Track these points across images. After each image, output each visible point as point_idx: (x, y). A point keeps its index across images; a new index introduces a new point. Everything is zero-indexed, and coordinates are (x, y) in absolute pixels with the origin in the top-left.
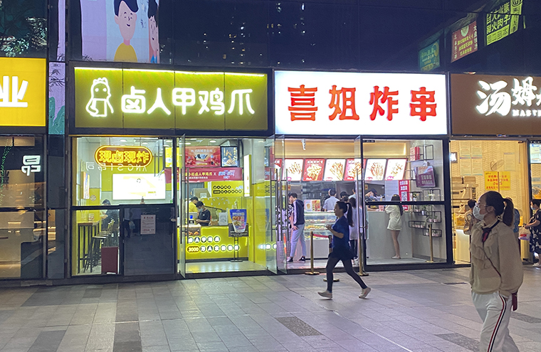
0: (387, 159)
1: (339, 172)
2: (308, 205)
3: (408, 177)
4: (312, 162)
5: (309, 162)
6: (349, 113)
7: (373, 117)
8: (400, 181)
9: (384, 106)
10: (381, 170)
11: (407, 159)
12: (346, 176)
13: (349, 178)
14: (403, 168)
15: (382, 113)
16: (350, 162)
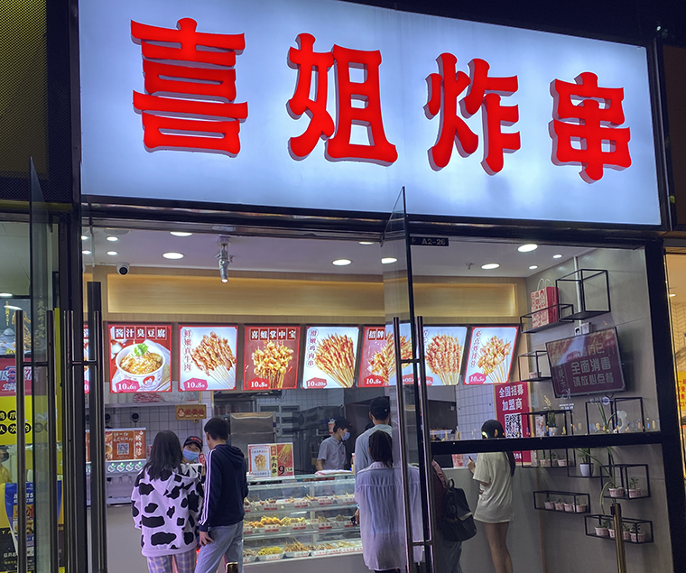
0: (470, 327)
1: (343, 364)
2: (259, 459)
3: (525, 374)
4: (264, 335)
5: (255, 335)
6: (360, 135)
7: (439, 157)
8: (498, 387)
9: (476, 123)
10: (454, 358)
11: (520, 326)
12: (363, 375)
13: (371, 381)
14: (510, 351)
15: (469, 146)
16: (371, 334)
